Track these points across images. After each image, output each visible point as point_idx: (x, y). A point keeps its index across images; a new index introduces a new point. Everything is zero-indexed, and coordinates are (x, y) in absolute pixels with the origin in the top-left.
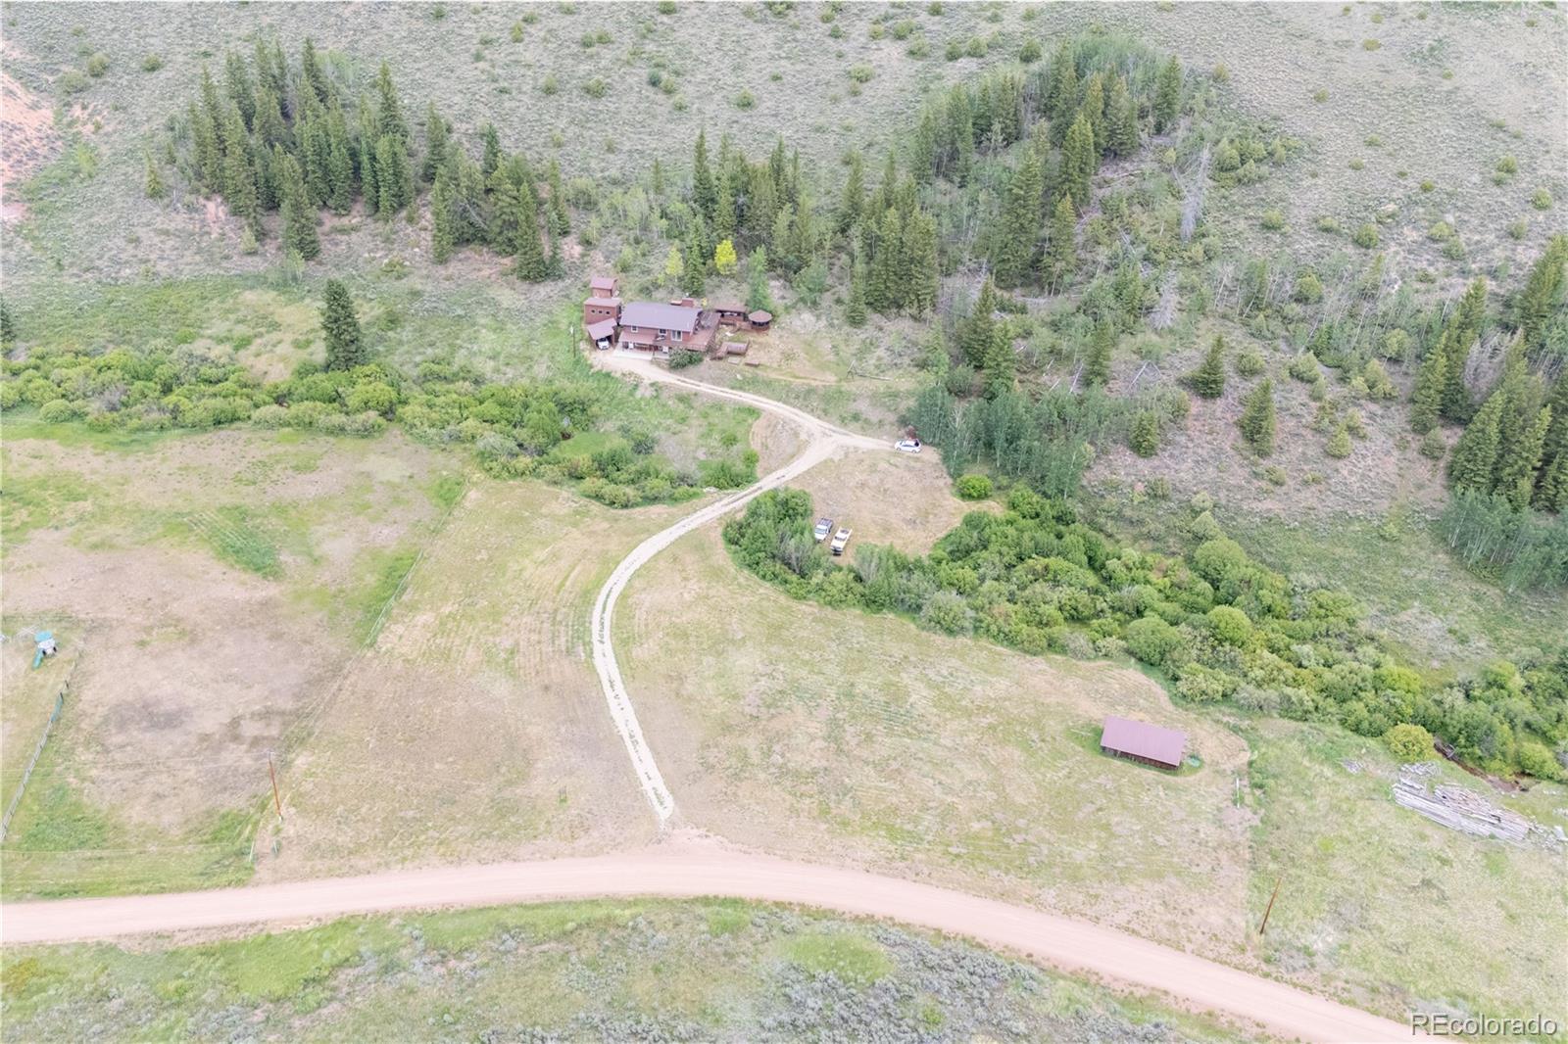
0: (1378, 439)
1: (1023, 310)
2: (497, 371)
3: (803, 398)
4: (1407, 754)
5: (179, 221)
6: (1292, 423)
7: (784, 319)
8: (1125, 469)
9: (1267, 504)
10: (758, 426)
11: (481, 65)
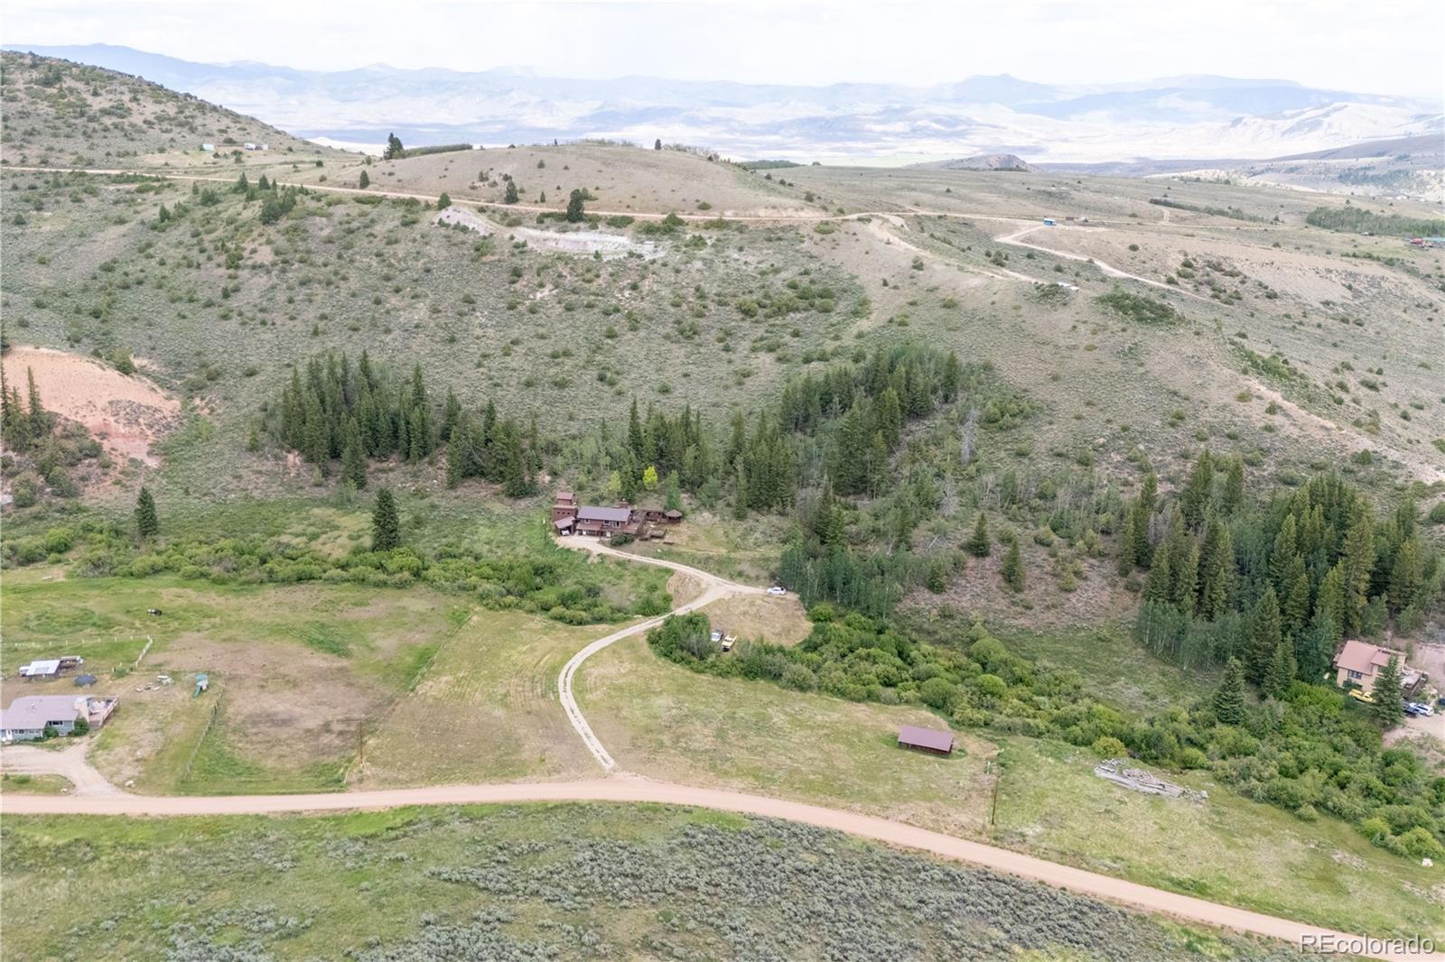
0: (1096, 580)
1: (855, 508)
2: (490, 551)
4: (1105, 754)
5: (269, 465)
6: (1037, 571)
7: (691, 517)
8: (926, 601)
9: (1022, 621)
10: (672, 580)
11: (481, 370)
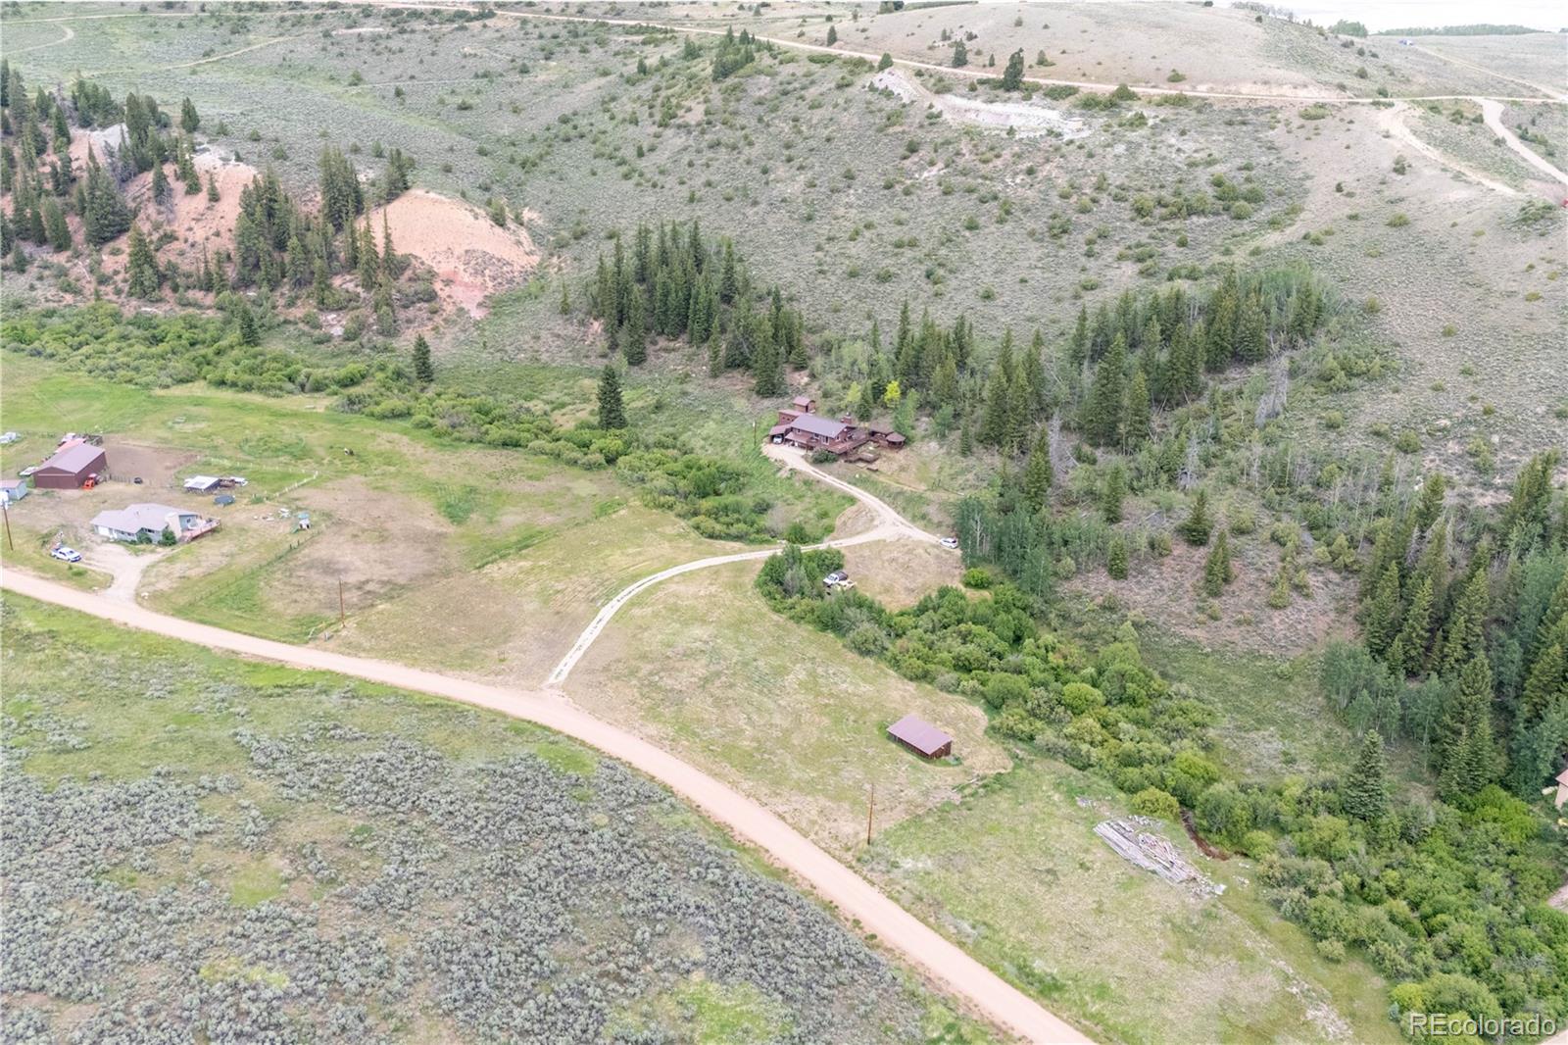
1: (1094, 462)
2: (703, 448)
3: (892, 497)
5: (571, 330)
6: (1254, 576)
7: (917, 445)
8: (1098, 585)
10: (850, 511)
11: (820, 254)
